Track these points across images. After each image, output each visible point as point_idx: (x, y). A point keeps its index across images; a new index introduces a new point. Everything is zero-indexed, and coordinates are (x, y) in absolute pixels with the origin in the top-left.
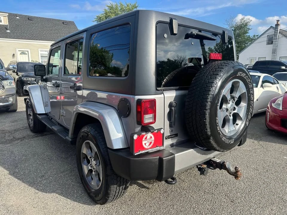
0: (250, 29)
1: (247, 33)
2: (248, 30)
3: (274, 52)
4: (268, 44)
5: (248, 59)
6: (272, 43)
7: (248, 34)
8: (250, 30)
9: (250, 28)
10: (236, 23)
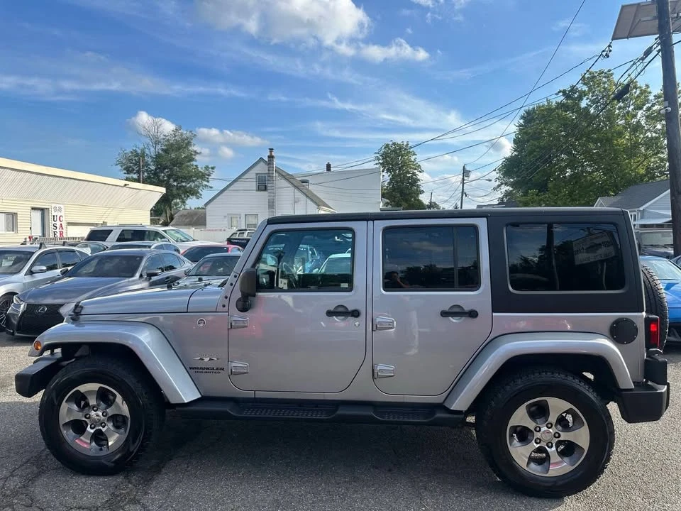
0: (197, 153)
1: (193, 160)
2: (195, 155)
3: (271, 205)
4: (259, 189)
5: (225, 217)
6: (265, 189)
7: (194, 163)
8: (198, 155)
9: (198, 151)
10: (165, 136)
